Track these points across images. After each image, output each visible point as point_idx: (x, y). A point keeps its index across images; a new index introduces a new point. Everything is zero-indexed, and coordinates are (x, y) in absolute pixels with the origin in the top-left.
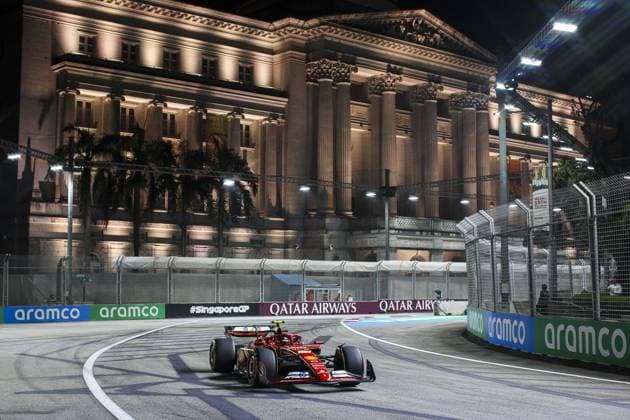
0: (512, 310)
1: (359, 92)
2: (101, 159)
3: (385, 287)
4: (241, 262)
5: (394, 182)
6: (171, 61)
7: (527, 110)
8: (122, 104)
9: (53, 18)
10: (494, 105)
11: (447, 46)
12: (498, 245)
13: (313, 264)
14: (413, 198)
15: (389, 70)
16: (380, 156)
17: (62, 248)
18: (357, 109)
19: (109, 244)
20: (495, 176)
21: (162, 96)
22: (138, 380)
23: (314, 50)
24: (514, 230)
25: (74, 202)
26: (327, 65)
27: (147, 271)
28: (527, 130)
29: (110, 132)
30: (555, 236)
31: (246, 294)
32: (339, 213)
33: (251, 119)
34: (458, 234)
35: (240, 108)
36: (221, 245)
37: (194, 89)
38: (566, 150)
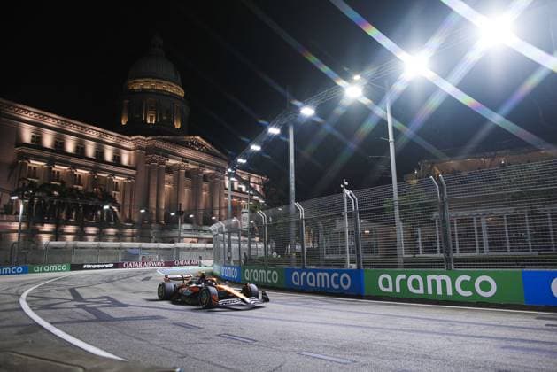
0: (232, 263)
1: (169, 169)
2: (40, 194)
3: (178, 254)
4: (111, 244)
5: (183, 209)
6: (80, 151)
7: (241, 181)
8: (54, 169)
9: (18, 125)
10: (227, 178)
11: (208, 152)
12: (227, 236)
13: (145, 245)
14: (191, 216)
15: (183, 161)
16: (177, 199)
17: (15, 237)
18: (168, 177)
19: (42, 235)
20: (226, 207)
21: (74, 166)
22: (52, 302)
23: (149, 150)
24: (233, 230)
25: (23, 215)
26: (155, 157)
27: (61, 248)
28: (240, 189)
29: (46, 182)
30: (251, 232)
31: (113, 258)
32: (158, 222)
33: (118, 179)
34: (210, 232)
35: (113, 174)
36: (101, 236)
37: (91, 164)
38: (256, 197)
